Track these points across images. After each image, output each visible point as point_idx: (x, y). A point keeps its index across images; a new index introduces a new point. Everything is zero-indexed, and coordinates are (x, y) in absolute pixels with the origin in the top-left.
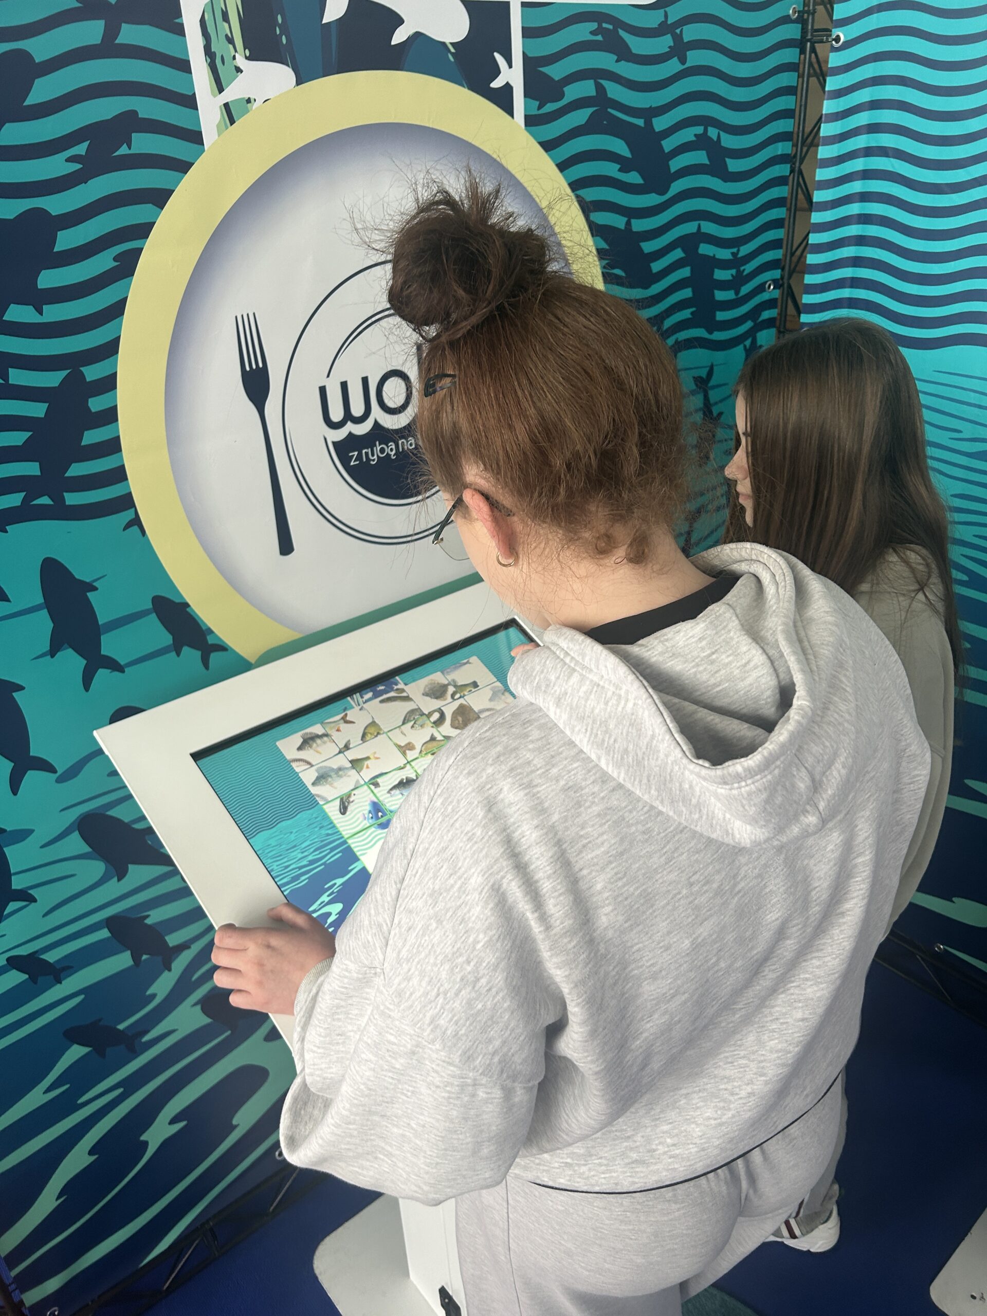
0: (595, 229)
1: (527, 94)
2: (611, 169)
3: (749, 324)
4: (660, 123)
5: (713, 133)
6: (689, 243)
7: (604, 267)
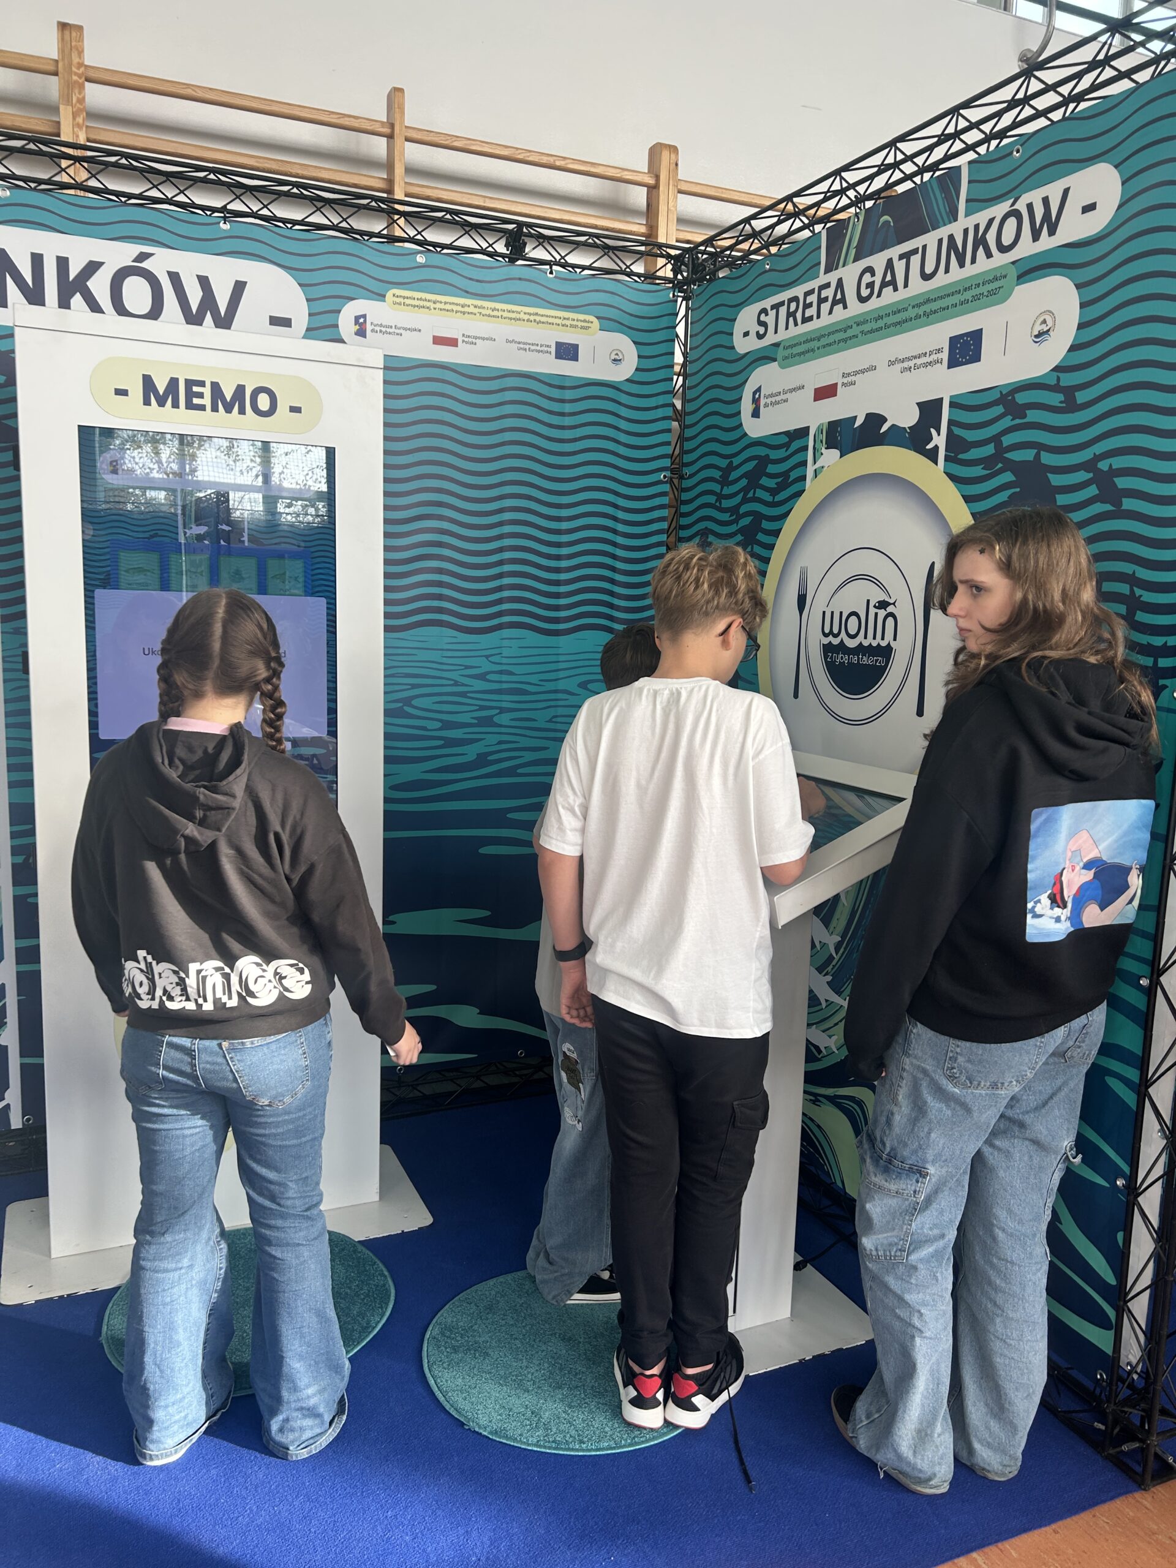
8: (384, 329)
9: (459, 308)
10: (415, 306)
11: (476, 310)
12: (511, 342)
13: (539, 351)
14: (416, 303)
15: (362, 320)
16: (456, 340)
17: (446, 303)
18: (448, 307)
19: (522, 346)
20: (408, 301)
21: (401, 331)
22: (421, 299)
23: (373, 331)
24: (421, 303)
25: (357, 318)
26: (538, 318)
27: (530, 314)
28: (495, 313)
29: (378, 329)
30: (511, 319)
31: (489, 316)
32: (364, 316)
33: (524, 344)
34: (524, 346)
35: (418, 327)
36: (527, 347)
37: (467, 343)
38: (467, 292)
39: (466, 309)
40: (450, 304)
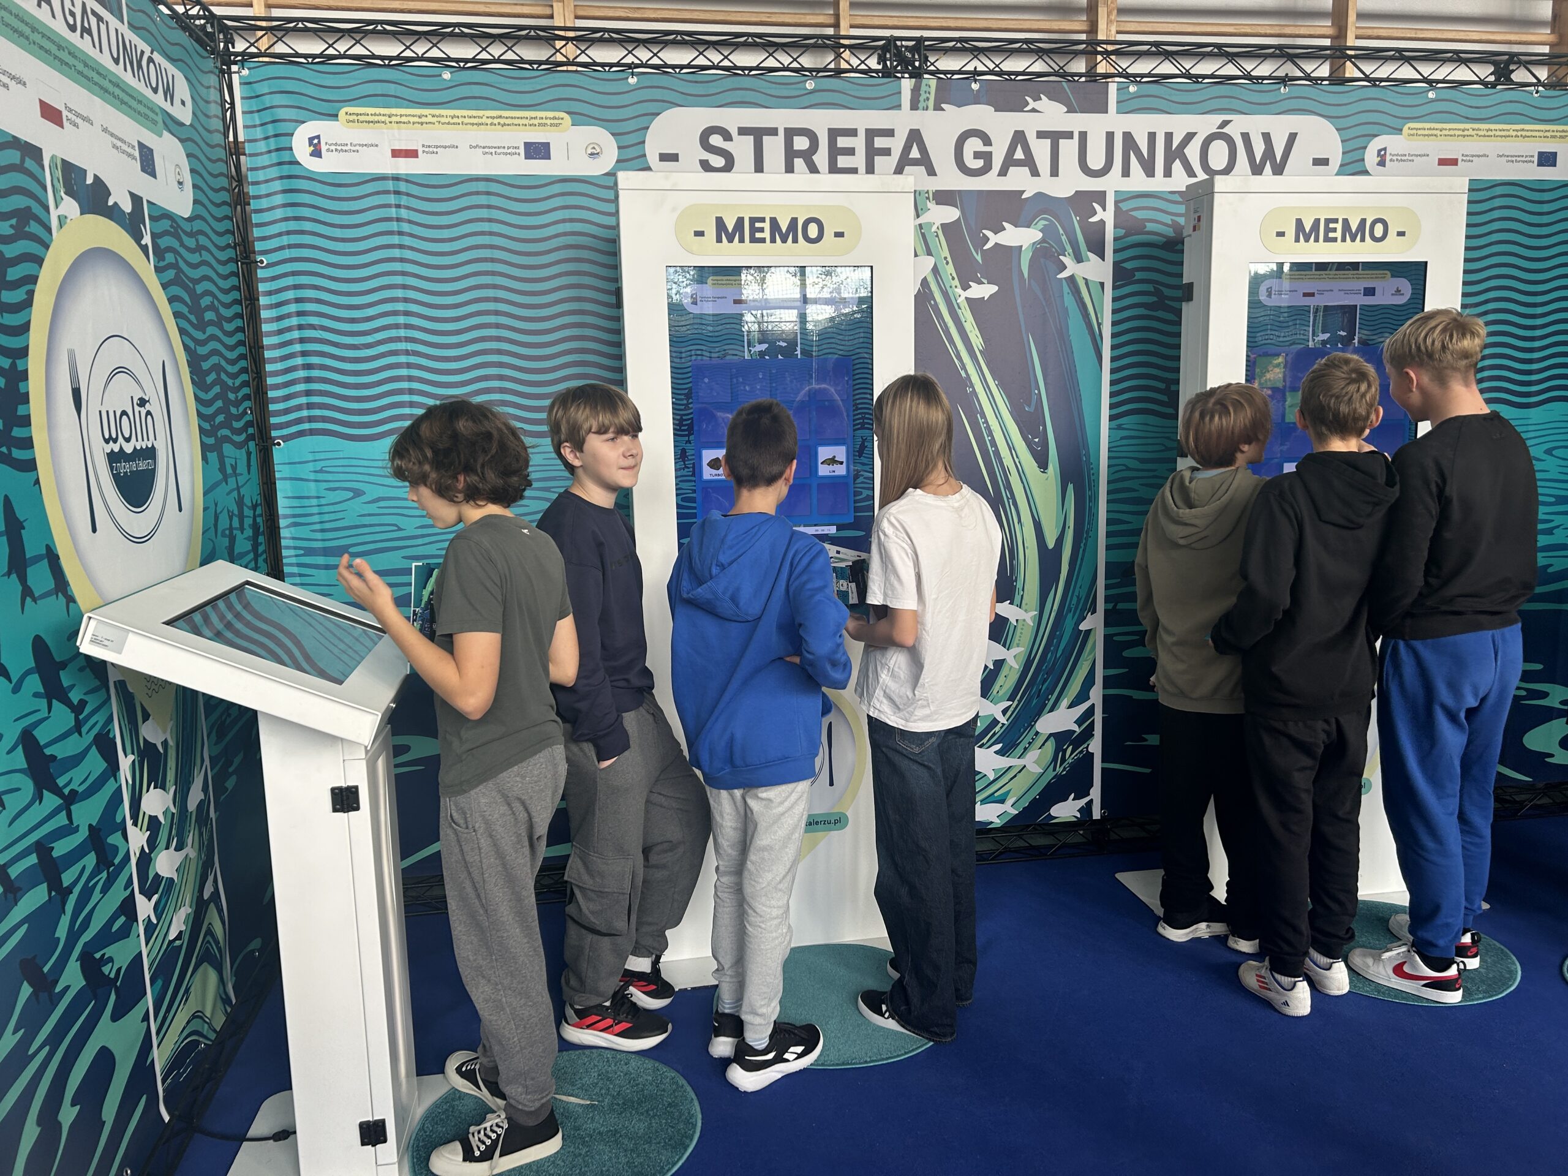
0: (186, 348)
1: (154, 253)
2: (185, 310)
3: (244, 436)
4: (199, 289)
5: (216, 302)
6: (217, 368)
7: (190, 372)
8: (1399, 158)
9: (1460, 133)
10: (1425, 135)
11: (1475, 132)
12: (1501, 156)
13: (1524, 162)
14: (1426, 132)
15: (1383, 153)
16: (1457, 160)
17: (1450, 129)
18: (1452, 132)
19: (1510, 159)
20: (1420, 132)
21: (1413, 158)
22: (1430, 129)
23: (1391, 160)
24: (1430, 132)
25: (1379, 151)
26: (1524, 133)
27: (1517, 131)
28: (1490, 133)
29: (1395, 158)
30: (1501, 136)
31: (1484, 136)
32: (1385, 149)
33: (1512, 156)
34: (1512, 159)
35: (1426, 152)
36: (1514, 159)
37: (1465, 161)
38: (1467, 118)
39: (1466, 133)
40: (1453, 129)
